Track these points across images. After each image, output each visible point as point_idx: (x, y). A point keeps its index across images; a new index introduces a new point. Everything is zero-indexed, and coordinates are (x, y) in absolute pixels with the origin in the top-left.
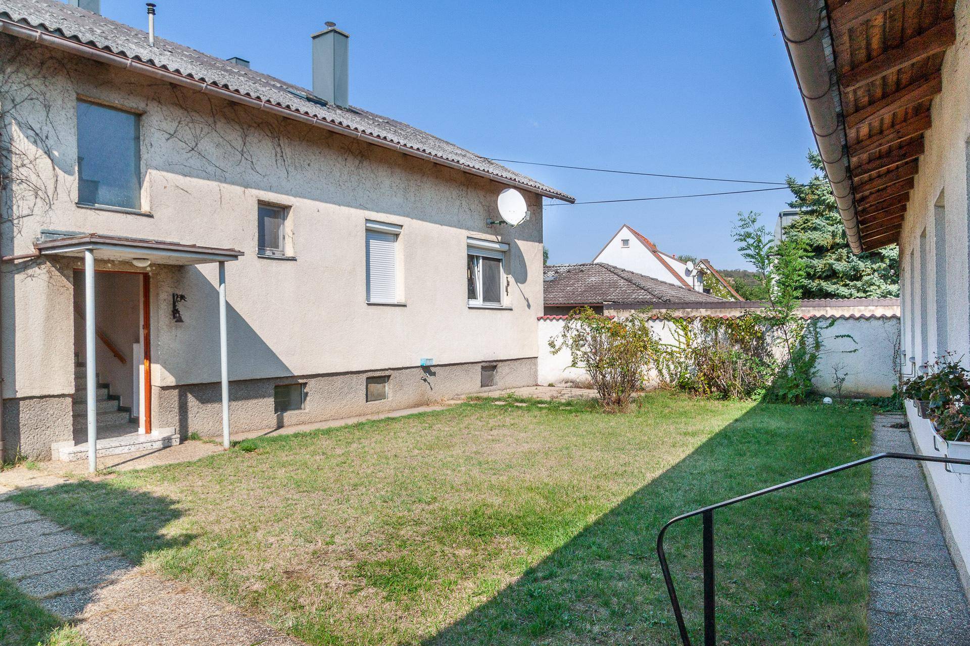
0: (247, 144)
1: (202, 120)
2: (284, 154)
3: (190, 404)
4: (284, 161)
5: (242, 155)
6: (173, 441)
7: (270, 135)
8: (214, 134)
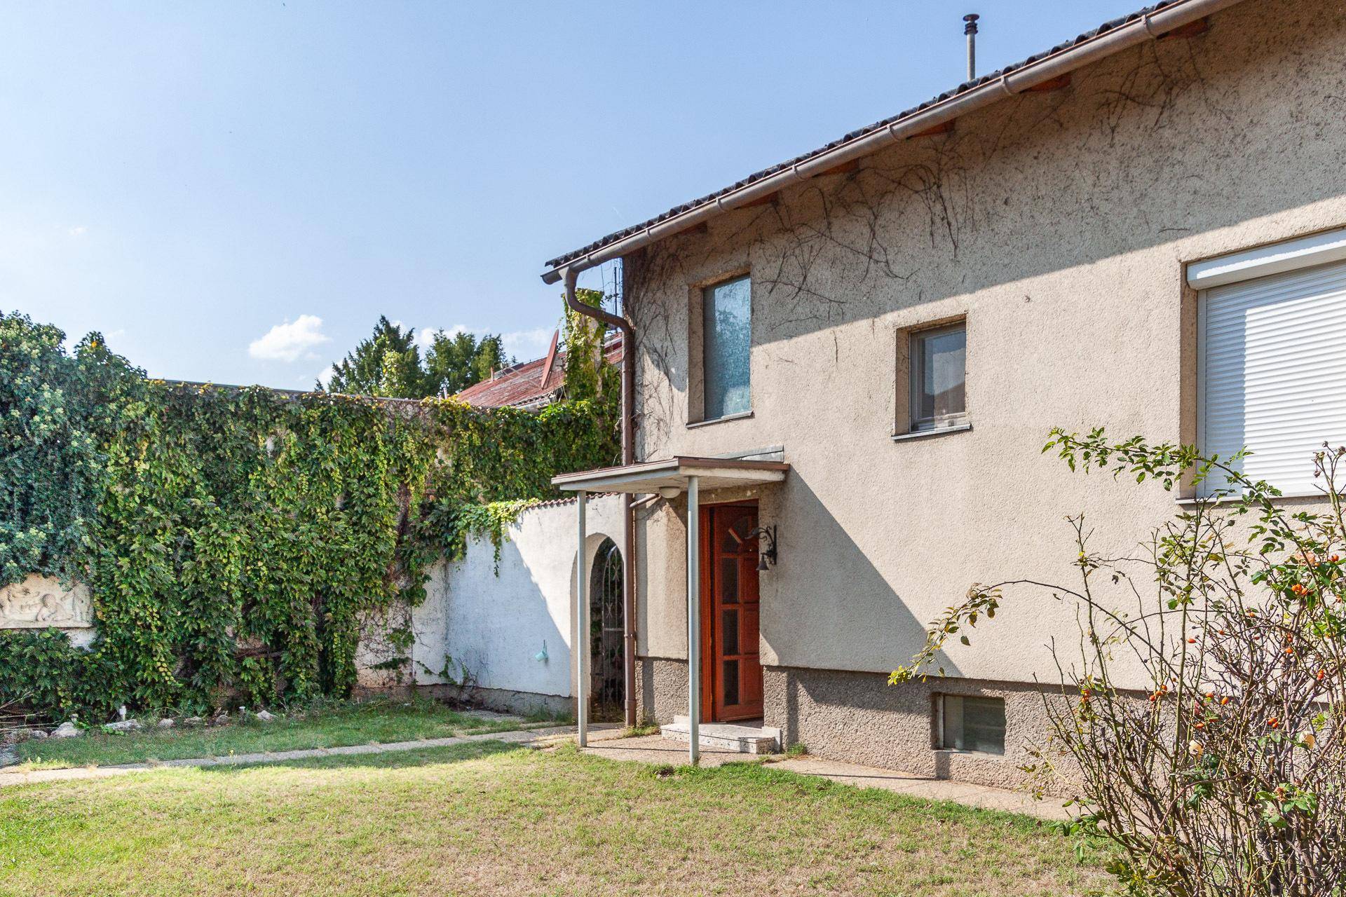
0: (879, 231)
1: (813, 233)
2: (949, 211)
3: (800, 700)
4: (949, 224)
5: (870, 258)
6: (751, 745)
7: (920, 187)
8: (830, 244)
